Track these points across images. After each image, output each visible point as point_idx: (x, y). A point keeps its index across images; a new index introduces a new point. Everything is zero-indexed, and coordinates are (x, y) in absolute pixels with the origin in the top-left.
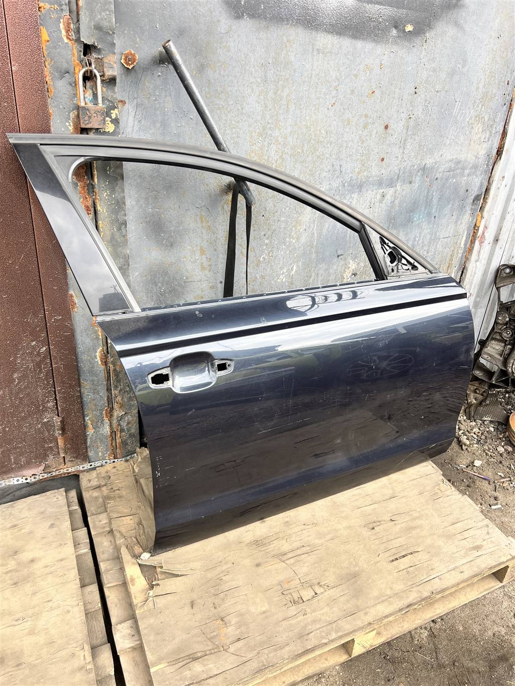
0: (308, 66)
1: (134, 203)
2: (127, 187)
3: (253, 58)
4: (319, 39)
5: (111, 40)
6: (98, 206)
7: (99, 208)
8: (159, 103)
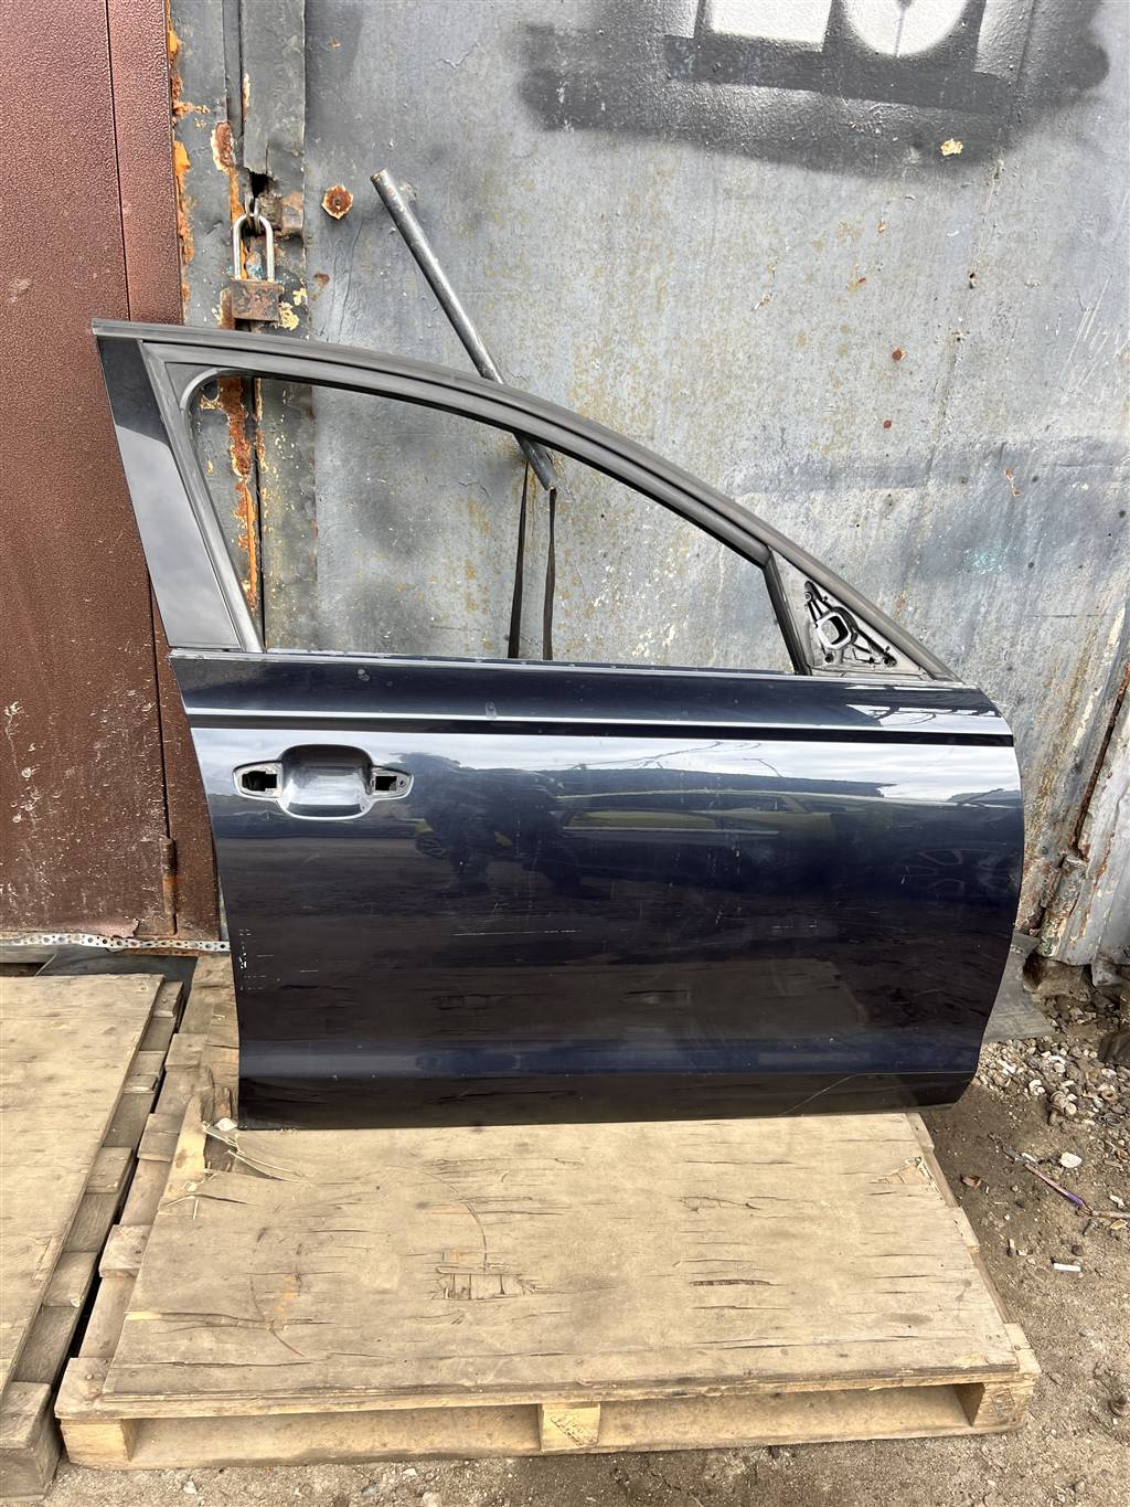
0: (704, 222)
1: (339, 463)
2: (326, 432)
3: (582, 205)
4: (728, 169)
5: (295, 166)
6: (262, 460)
7: (263, 464)
8: (391, 281)
